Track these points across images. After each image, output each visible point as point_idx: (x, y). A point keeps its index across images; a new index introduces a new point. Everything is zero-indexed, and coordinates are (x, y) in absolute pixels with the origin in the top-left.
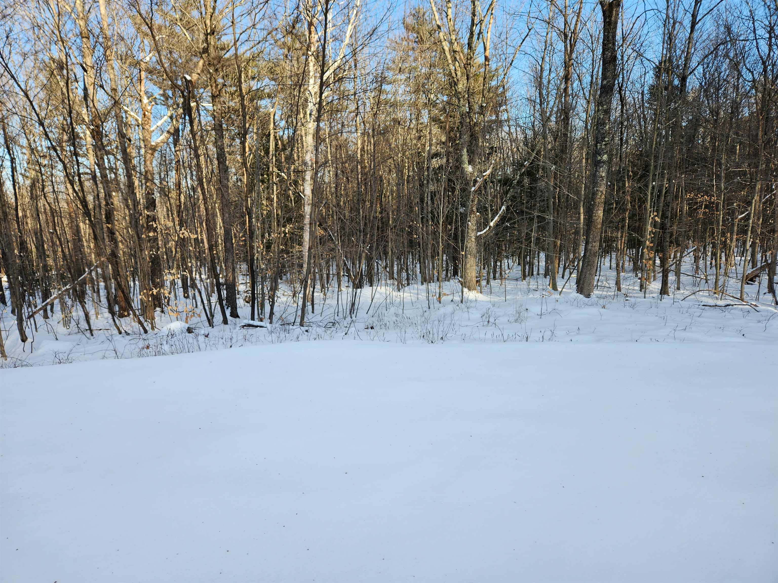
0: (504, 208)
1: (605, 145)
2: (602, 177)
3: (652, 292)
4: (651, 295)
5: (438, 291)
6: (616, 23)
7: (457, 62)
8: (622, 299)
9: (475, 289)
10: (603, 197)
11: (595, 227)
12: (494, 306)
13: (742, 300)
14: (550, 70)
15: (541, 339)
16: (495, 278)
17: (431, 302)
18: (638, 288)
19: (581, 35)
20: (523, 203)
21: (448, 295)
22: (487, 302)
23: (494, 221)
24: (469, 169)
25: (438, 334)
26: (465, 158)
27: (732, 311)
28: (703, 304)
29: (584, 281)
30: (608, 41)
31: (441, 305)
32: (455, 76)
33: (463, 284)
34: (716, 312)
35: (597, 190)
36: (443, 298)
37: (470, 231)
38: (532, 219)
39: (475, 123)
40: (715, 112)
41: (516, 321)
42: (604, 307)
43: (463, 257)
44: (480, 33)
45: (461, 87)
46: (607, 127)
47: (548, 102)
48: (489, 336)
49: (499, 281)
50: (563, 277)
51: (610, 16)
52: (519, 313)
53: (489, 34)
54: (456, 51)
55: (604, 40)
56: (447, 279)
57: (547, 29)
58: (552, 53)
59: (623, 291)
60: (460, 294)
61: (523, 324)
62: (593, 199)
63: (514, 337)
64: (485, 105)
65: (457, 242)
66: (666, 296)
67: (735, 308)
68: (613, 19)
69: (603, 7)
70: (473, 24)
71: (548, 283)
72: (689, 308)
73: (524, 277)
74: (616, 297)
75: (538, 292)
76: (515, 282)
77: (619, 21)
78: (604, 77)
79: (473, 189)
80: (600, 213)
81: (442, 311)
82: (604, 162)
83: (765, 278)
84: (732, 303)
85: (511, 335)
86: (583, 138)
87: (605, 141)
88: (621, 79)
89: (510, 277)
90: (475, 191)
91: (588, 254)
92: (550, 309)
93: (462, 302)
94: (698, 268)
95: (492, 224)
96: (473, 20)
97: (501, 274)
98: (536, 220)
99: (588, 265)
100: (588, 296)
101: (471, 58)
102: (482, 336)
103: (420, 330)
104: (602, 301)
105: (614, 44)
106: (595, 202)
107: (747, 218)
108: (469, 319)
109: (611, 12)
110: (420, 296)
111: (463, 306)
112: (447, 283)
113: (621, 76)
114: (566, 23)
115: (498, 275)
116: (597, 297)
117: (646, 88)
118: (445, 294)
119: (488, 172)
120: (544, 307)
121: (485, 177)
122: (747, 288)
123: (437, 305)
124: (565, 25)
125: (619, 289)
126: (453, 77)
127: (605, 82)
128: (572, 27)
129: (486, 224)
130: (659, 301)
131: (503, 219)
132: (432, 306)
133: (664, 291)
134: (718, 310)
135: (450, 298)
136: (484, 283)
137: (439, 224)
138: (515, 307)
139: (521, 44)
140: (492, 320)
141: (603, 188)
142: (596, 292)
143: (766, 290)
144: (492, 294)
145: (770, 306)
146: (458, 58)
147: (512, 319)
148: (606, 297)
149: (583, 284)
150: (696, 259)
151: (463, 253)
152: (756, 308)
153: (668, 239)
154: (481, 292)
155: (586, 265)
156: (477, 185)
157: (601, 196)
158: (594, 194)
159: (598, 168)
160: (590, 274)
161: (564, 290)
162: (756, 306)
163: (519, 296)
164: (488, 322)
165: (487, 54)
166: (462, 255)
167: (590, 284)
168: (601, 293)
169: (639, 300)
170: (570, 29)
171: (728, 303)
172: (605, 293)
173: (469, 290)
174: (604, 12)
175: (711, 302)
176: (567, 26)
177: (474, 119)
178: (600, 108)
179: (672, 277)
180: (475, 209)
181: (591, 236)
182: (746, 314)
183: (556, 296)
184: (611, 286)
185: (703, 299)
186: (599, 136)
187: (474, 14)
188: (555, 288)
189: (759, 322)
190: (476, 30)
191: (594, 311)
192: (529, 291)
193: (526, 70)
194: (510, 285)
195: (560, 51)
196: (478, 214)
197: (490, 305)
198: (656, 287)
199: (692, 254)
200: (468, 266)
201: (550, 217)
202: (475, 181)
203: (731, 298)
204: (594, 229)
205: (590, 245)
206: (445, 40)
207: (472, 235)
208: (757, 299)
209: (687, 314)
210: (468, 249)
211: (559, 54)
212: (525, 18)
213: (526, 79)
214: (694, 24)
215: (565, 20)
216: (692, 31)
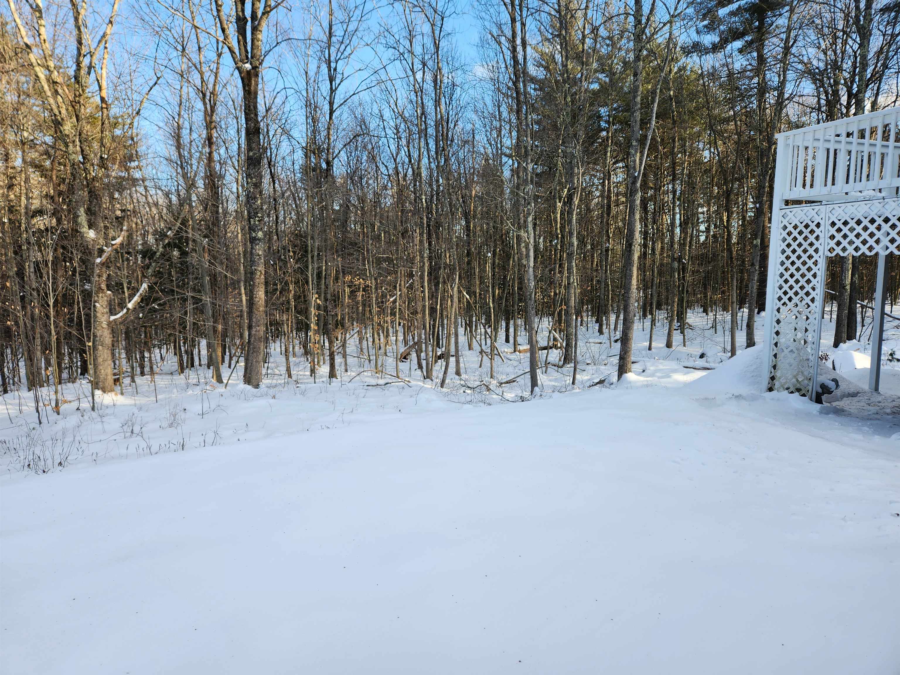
0: (145, 286)
1: (258, 221)
2: (259, 255)
3: (321, 377)
4: (321, 380)
5: (53, 397)
6: (256, 93)
7: (59, 97)
8: (292, 386)
9: (112, 390)
10: (263, 277)
11: (257, 309)
12: (140, 409)
13: (398, 377)
14: (191, 129)
15: (203, 444)
16: (142, 374)
17: (43, 413)
18: (308, 373)
19: (221, 98)
20: (172, 281)
21: (70, 402)
22: (131, 405)
23: (133, 302)
24: (91, 234)
25: (53, 459)
26: (83, 218)
27: (391, 389)
28: (366, 384)
29: (251, 370)
30: (249, 110)
31: (60, 416)
32: (57, 113)
33: (96, 385)
34: (377, 391)
35: (255, 270)
36: (63, 408)
37: (98, 315)
38: (185, 300)
39: (94, 177)
40: (362, 200)
41: (171, 425)
42: (274, 397)
43: (90, 349)
44: (90, 67)
45: (67, 128)
46: (259, 202)
47: (191, 165)
48: (132, 449)
49: (149, 377)
50: (230, 367)
51: (249, 85)
52: (174, 416)
53: (104, 72)
54: (57, 82)
55: (245, 109)
56: (72, 380)
57: (181, 82)
58: (190, 111)
59: (294, 378)
60: (90, 399)
61: (179, 428)
62: (252, 279)
63: (168, 446)
64: (106, 156)
65: (80, 329)
66: (334, 379)
67: (393, 386)
68: (252, 88)
69: (240, 73)
70: (79, 54)
71: (211, 375)
72: (355, 389)
73: (182, 369)
74: (286, 385)
75: (198, 387)
76: (169, 377)
77: (260, 92)
78: (250, 148)
79: (98, 260)
80: (261, 294)
81: (61, 424)
82: (259, 240)
83: (414, 355)
84: (390, 381)
85: (163, 445)
86: (236, 211)
87: (258, 217)
88: (269, 154)
89: (164, 371)
90: (102, 264)
91: (252, 340)
92: (213, 406)
93: (93, 409)
94: (362, 349)
95: (130, 305)
96: (79, 50)
97: (151, 368)
98: (190, 301)
99: (254, 351)
100: (257, 386)
101: (80, 95)
102: (123, 451)
103: (22, 458)
104: (272, 391)
105: (256, 115)
106: (254, 283)
107: (395, 302)
108: (104, 432)
109: (250, 80)
110: (24, 408)
111: (94, 414)
112: (70, 385)
113: (269, 151)
114: (203, 81)
115: (147, 369)
116: (267, 387)
117: (297, 167)
118: (65, 402)
119: (119, 241)
120: (206, 405)
121: (115, 247)
122: (401, 365)
123: (53, 417)
124: (202, 83)
125: (290, 376)
126: (55, 115)
127: (251, 154)
128: (210, 86)
129: (122, 305)
130: (328, 385)
131: (145, 300)
132: (44, 420)
133: (332, 374)
134: (379, 389)
135: (75, 405)
136: (127, 381)
137: (49, 306)
138: (167, 408)
139: (149, 91)
140: (136, 429)
141: (261, 268)
142: (265, 382)
143: (417, 367)
144: (139, 395)
145: (420, 380)
146: (60, 91)
147: (165, 424)
148: (276, 386)
149: (250, 374)
150: (361, 340)
151: (90, 344)
152: (409, 384)
153: (331, 322)
154: (122, 394)
155: (251, 352)
156: (105, 256)
157: (260, 276)
158: (252, 273)
159: (254, 245)
160: (257, 362)
161: (230, 381)
162: (409, 382)
163: (175, 394)
164: (132, 432)
165: (104, 94)
166: (89, 346)
167: (258, 373)
168: (270, 381)
169: (309, 385)
170: (207, 88)
171: (387, 382)
172: (274, 381)
173: (104, 392)
174: (242, 79)
175: (373, 382)
176: (204, 84)
177: (91, 172)
178: (249, 180)
179: (338, 359)
180: (104, 286)
181: (254, 320)
182: (401, 390)
183: (221, 389)
184: (282, 373)
185: (367, 379)
186: (251, 210)
187: (80, 43)
188: (219, 380)
189: (411, 396)
190: (86, 62)
191: (263, 402)
192: (188, 386)
193: (161, 124)
194: (161, 381)
195: (200, 110)
196: (109, 292)
197: (136, 411)
198: (326, 370)
199: (356, 335)
200: (100, 360)
201: (207, 299)
202: (101, 252)
203: (390, 377)
204: (256, 312)
205: (254, 330)
206: (39, 65)
207: (102, 320)
208: (410, 376)
209: (354, 396)
210: (98, 339)
211: (199, 113)
212: (152, 63)
213: (160, 135)
214: (332, 112)
215: (202, 78)
216: (331, 118)
